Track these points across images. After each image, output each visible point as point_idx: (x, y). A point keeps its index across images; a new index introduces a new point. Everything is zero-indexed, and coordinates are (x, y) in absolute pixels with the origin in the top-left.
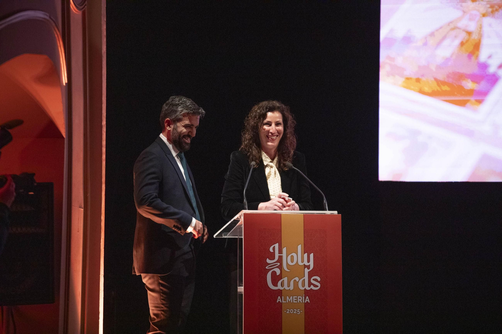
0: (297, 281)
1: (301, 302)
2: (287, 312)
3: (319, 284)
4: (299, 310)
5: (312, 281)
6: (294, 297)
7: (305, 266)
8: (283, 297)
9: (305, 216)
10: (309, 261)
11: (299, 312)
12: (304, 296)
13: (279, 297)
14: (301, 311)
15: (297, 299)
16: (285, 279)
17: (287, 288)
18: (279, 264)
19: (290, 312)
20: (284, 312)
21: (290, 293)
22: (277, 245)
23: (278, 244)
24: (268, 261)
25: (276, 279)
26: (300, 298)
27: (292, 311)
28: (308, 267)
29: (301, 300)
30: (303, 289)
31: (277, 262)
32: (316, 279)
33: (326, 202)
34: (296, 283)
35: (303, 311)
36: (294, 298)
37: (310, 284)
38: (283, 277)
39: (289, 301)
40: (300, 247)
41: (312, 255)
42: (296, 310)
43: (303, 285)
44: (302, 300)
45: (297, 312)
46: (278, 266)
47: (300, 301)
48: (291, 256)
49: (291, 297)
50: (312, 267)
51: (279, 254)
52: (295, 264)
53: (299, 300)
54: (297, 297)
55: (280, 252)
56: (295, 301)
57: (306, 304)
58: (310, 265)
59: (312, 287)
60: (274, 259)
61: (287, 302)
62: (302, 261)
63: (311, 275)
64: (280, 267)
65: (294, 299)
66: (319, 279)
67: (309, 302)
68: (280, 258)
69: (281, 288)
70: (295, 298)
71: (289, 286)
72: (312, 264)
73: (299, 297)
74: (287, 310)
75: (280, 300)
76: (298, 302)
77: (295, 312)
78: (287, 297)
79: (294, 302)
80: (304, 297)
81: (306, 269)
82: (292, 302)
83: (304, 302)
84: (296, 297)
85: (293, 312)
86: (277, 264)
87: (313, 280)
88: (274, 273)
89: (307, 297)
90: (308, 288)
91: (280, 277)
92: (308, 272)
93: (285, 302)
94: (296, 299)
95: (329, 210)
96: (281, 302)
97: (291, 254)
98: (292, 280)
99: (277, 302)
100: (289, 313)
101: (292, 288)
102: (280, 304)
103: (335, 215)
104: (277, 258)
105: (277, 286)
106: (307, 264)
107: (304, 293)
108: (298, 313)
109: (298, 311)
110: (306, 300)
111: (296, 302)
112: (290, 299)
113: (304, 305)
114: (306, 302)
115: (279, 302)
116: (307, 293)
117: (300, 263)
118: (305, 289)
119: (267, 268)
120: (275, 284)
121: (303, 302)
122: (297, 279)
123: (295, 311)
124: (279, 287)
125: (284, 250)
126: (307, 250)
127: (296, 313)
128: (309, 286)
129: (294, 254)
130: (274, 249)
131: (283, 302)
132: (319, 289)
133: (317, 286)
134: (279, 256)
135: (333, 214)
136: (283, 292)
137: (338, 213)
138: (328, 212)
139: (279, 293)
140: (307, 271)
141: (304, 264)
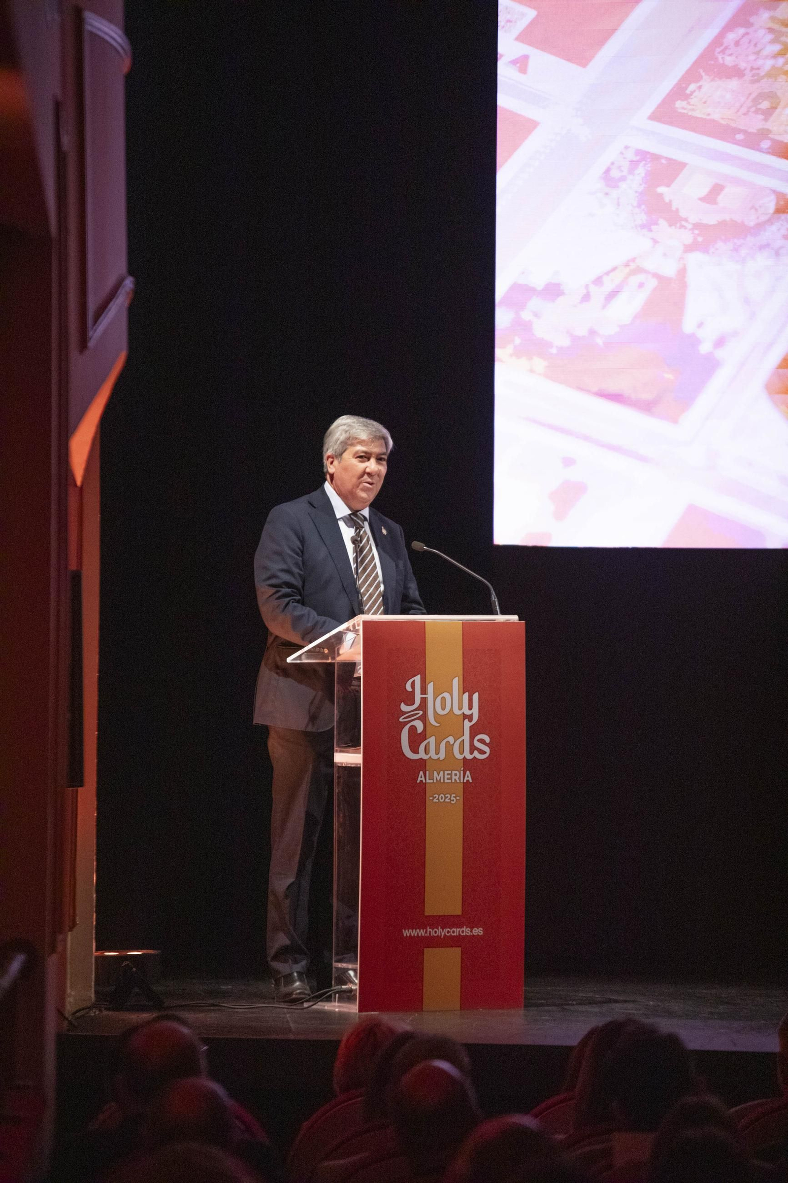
0: (452, 743)
1: (458, 781)
2: (435, 800)
3: (487, 749)
4: (454, 795)
5: (477, 744)
6: (446, 772)
7: (465, 716)
8: (427, 772)
9: (465, 624)
10: (470, 708)
11: (454, 799)
12: (463, 770)
13: (421, 773)
14: (458, 798)
15: (451, 776)
16: (432, 740)
17: (435, 757)
18: (421, 713)
19: (438, 799)
20: (429, 798)
21: (440, 765)
22: (417, 679)
23: (419, 676)
24: (404, 707)
25: (416, 739)
26: (456, 775)
27: (442, 798)
28: (470, 718)
29: (457, 778)
30: (461, 757)
31: (419, 710)
32: (481, 739)
33: (495, 598)
34: (449, 747)
35: (460, 798)
36: (446, 774)
37: (473, 748)
38: (427, 738)
39: (438, 779)
40: (456, 682)
41: (476, 696)
42: (449, 796)
43: (462, 751)
44: (459, 778)
45: (450, 799)
46: (419, 716)
47: (455, 779)
48: (442, 698)
49: (442, 773)
50: (475, 718)
51: (421, 694)
52: (449, 711)
53: (454, 777)
54: (452, 772)
55: (424, 691)
56: (448, 779)
57: (466, 785)
58: (472, 714)
59: (476, 754)
60: (413, 704)
61: (435, 781)
62: (460, 708)
63: (474, 731)
64: (424, 719)
65: (446, 777)
66: (487, 739)
67: (471, 781)
68: (424, 701)
69: (425, 757)
70: (448, 774)
71: (437, 753)
72: (475, 711)
73: (454, 772)
74: (435, 796)
75: (423, 779)
76: (453, 781)
77: (447, 800)
78: (435, 773)
79: (446, 781)
80: (462, 772)
81: (466, 721)
82: (442, 781)
83: (462, 781)
84: (450, 772)
85: (445, 800)
86: (419, 713)
87: (479, 740)
88: (413, 729)
89: (468, 773)
90: (469, 757)
91: (423, 736)
92: (470, 727)
93: (432, 781)
94: (449, 776)
95: (503, 613)
96: (424, 781)
97: (442, 694)
98: (442, 744)
99: (418, 781)
100: (437, 801)
101: (442, 755)
102: (423, 785)
103: (514, 623)
104: (418, 702)
105: (418, 753)
106: (468, 712)
107: (462, 765)
108: (452, 802)
109: (452, 798)
110: (466, 779)
111: (450, 781)
112: (440, 776)
113: (462, 786)
114: (465, 781)
115: (421, 781)
116: (467, 764)
117: (457, 712)
118: (465, 757)
119: (401, 720)
120: (415, 749)
121: (460, 781)
122: (451, 739)
123: (447, 797)
124: (422, 755)
125: (430, 687)
126: (468, 687)
127: (449, 801)
128: (471, 753)
129: (446, 695)
130: (413, 683)
131: (428, 781)
132: (487, 758)
133: (484, 753)
134: (421, 698)
135: (509, 620)
136: (428, 764)
137: (520, 620)
138: (500, 618)
139: (422, 765)
140: (467, 724)
141: (463, 713)
